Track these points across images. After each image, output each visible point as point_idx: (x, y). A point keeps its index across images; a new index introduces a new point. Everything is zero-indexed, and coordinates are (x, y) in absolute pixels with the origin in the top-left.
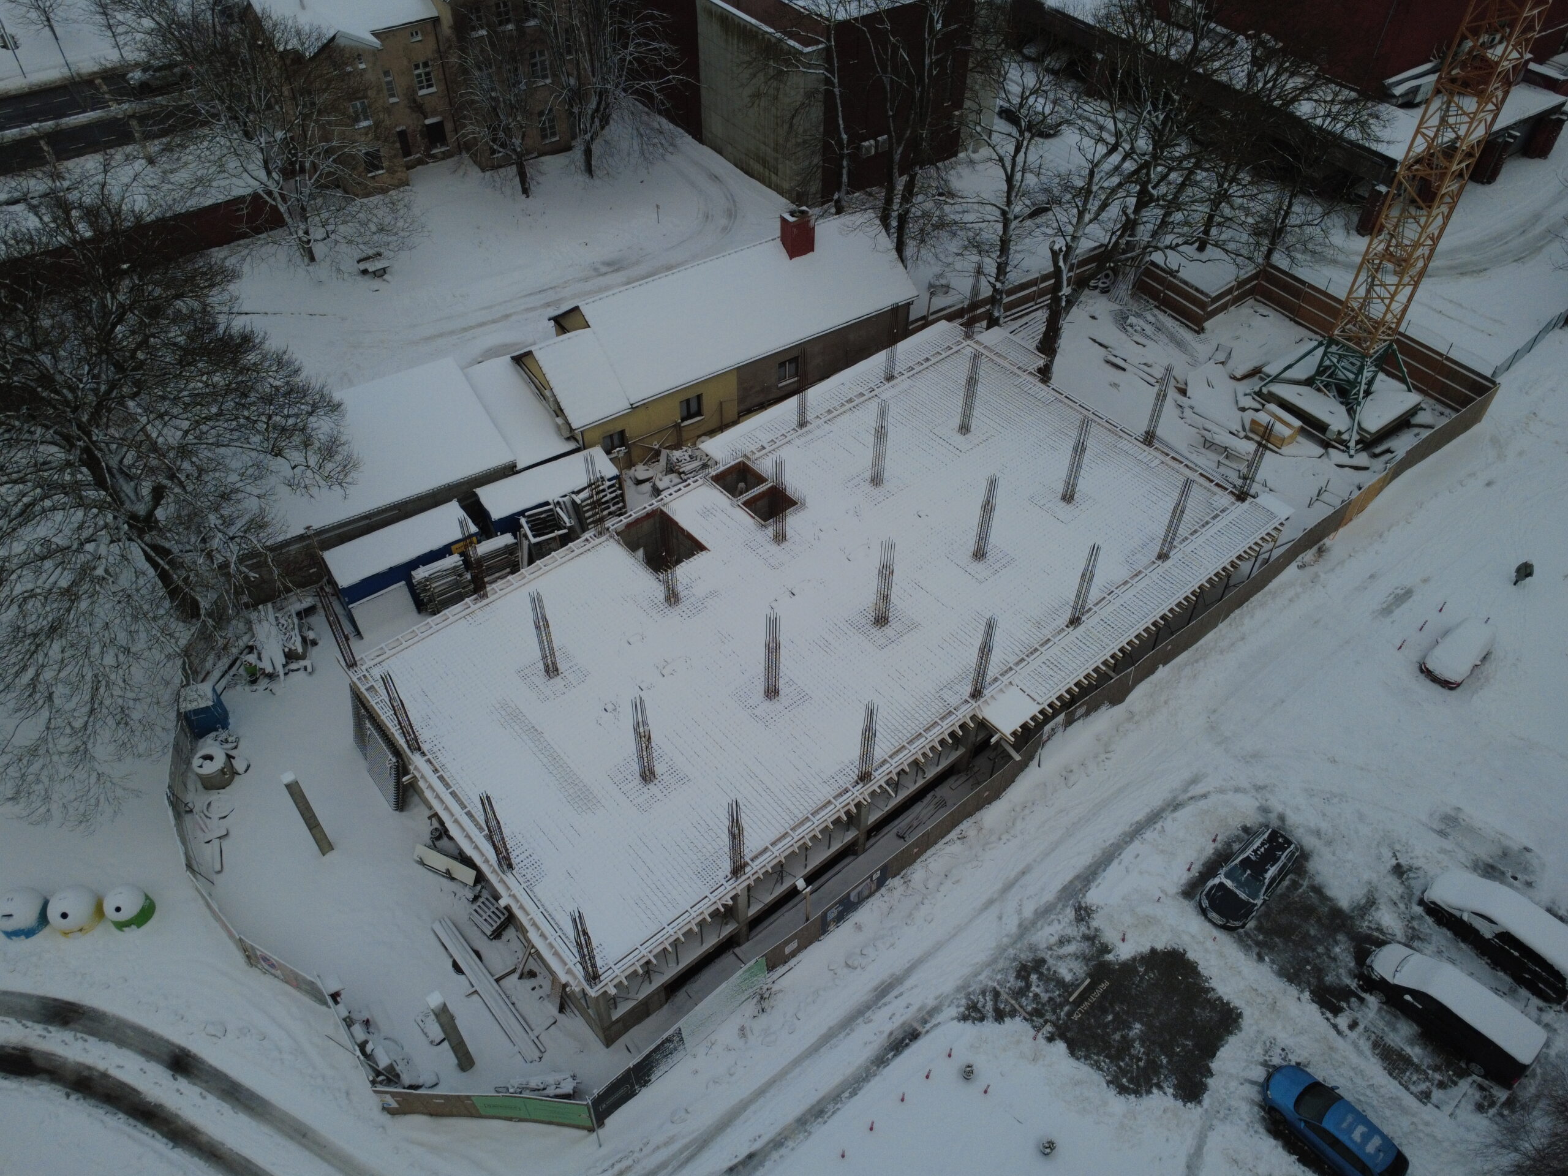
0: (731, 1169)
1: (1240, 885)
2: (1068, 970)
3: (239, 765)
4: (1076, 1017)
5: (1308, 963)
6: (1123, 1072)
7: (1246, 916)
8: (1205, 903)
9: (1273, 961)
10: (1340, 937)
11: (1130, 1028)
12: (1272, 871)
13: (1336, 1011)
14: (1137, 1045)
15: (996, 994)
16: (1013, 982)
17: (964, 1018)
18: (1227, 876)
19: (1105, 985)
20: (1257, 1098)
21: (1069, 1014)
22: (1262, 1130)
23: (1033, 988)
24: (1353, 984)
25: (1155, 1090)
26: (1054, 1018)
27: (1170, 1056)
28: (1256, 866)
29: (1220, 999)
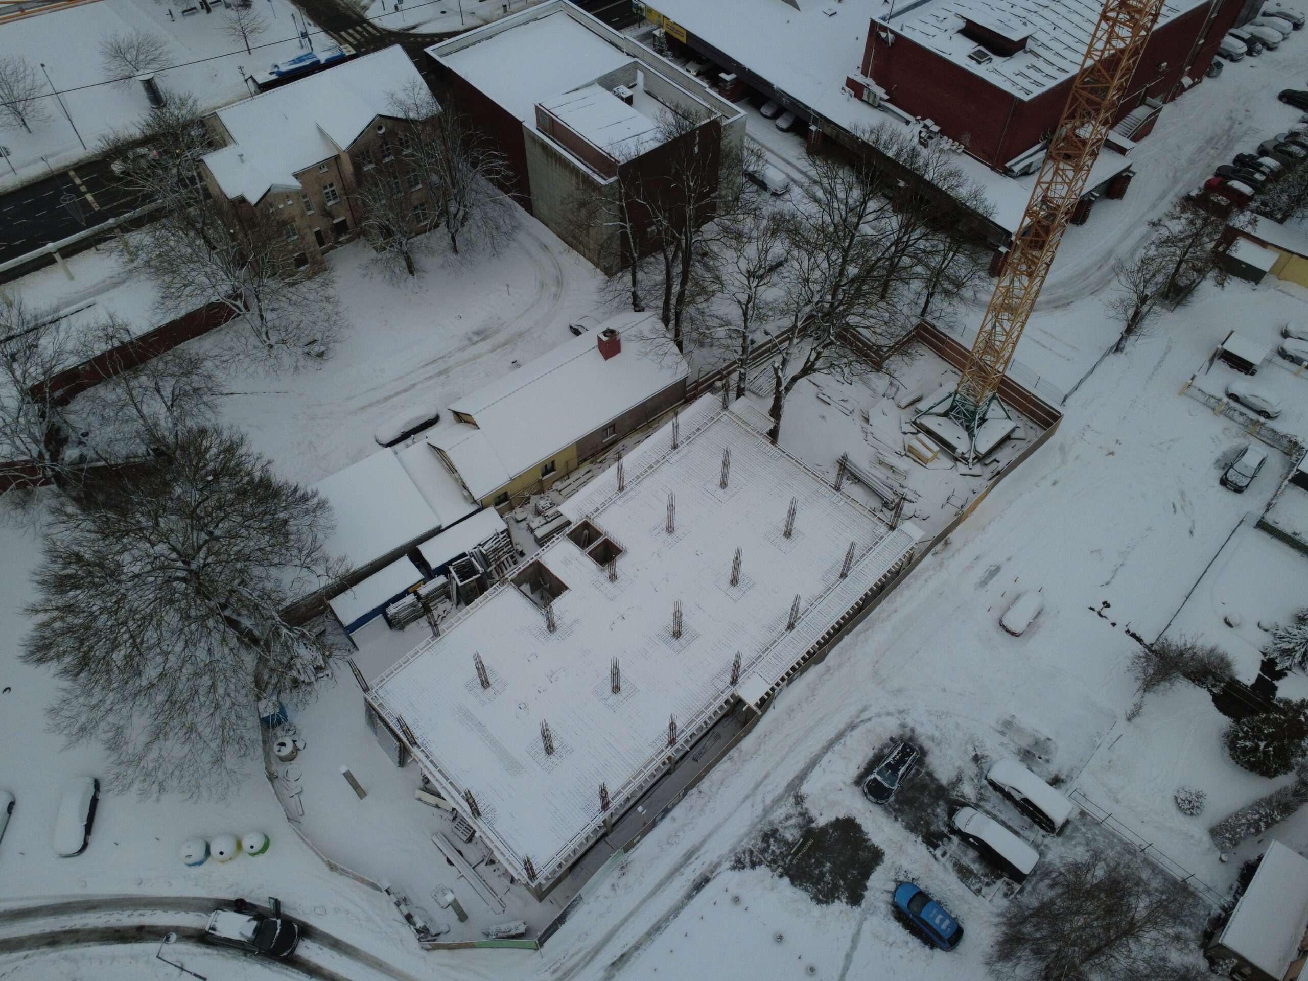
0: (613, 964)
1: (885, 779)
2: (791, 834)
3: (300, 745)
4: (794, 862)
5: (922, 819)
6: (820, 891)
7: (888, 797)
8: (866, 790)
9: (903, 820)
10: (941, 803)
11: (824, 866)
12: (902, 770)
13: (935, 846)
14: (827, 875)
15: (751, 852)
16: (761, 845)
17: (734, 868)
18: (878, 774)
19: (810, 842)
20: (890, 900)
21: (791, 861)
22: (892, 918)
23: (772, 847)
24: (945, 830)
25: (836, 901)
26: (782, 863)
27: (845, 879)
28: (894, 768)
29: (873, 845)
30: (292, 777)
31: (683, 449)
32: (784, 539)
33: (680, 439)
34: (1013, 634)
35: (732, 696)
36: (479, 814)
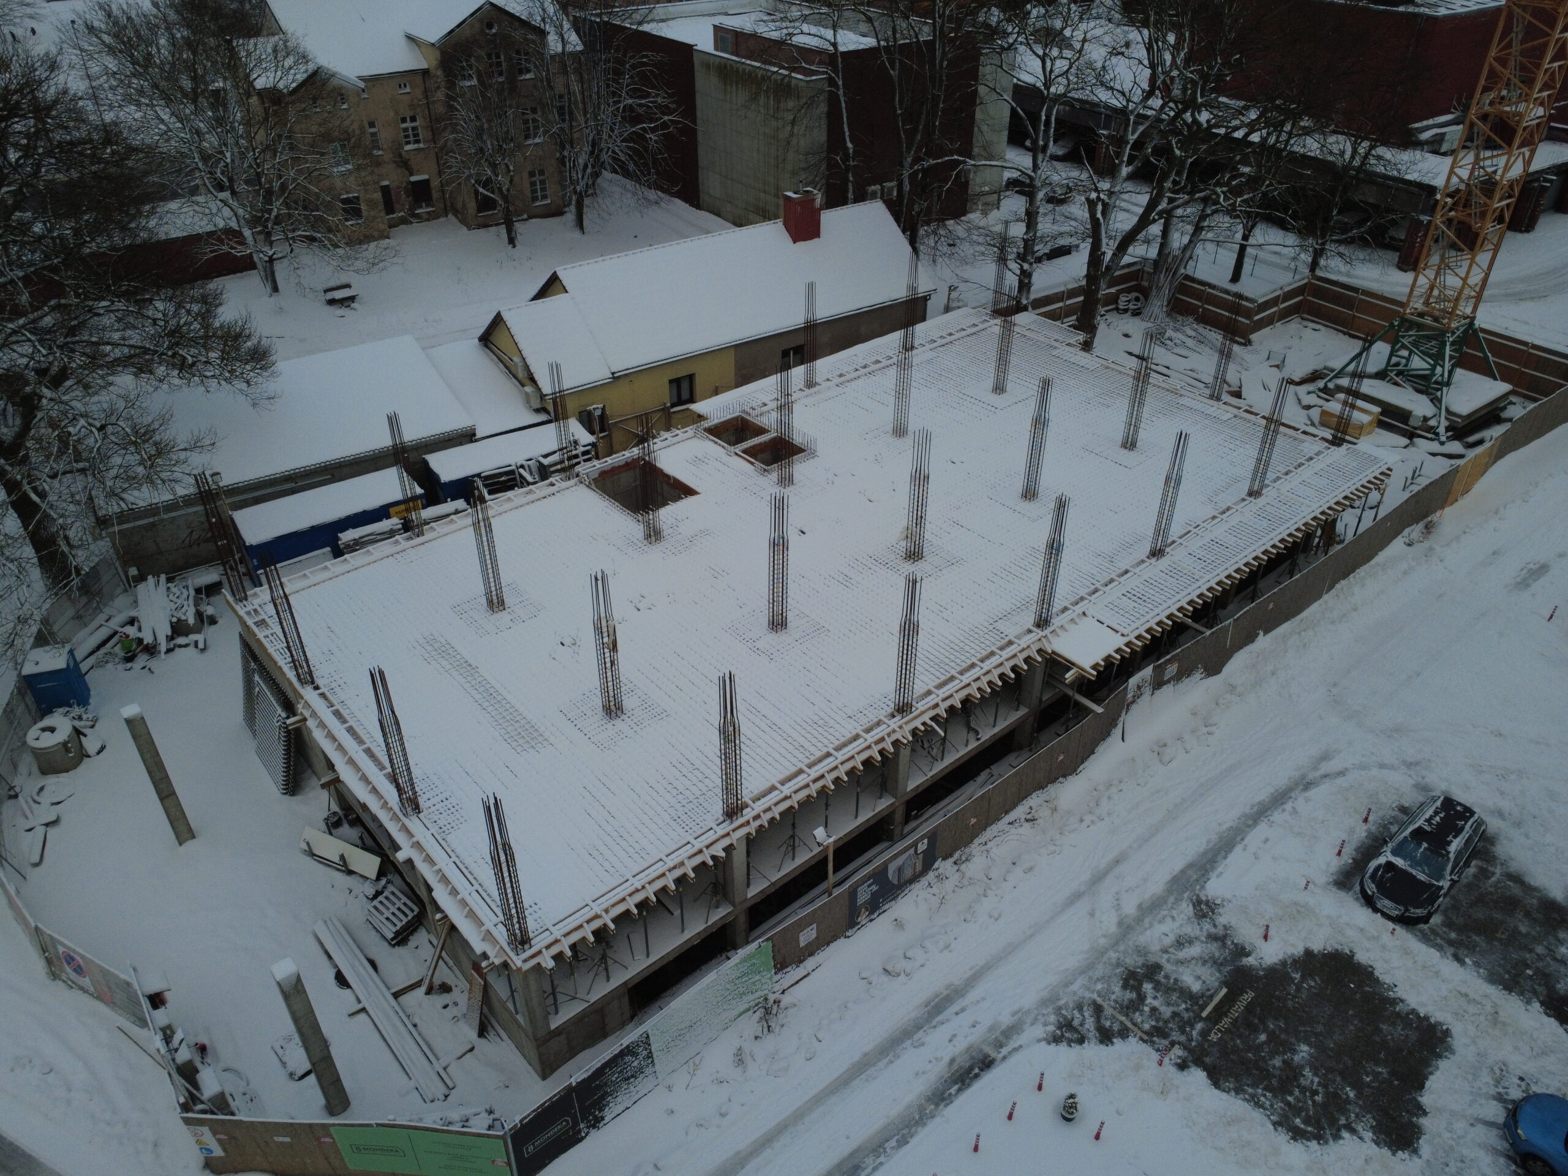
1: (1415, 864)
2: (1195, 978)
3: (91, 744)
4: (1214, 1037)
5: (1528, 966)
6: (1295, 1110)
7: (1430, 907)
8: (1371, 888)
9: (1477, 965)
11: (1294, 1051)
12: (1455, 847)
14: (1307, 1072)
15: (1098, 1009)
16: (1120, 994)
17: (1056, 1040)
18: (1395, 853)
19: (1248, 996)
20: (1502, 1145)
21: (1204, 1034)
23: (1149, 1000)
25: (1345, 1134)
26: (1183, 1038)
27: (1358, 1086)
29: (1413, 1011)
32: (1123, 450)
35: (1040, 651)
36: (417, 809)
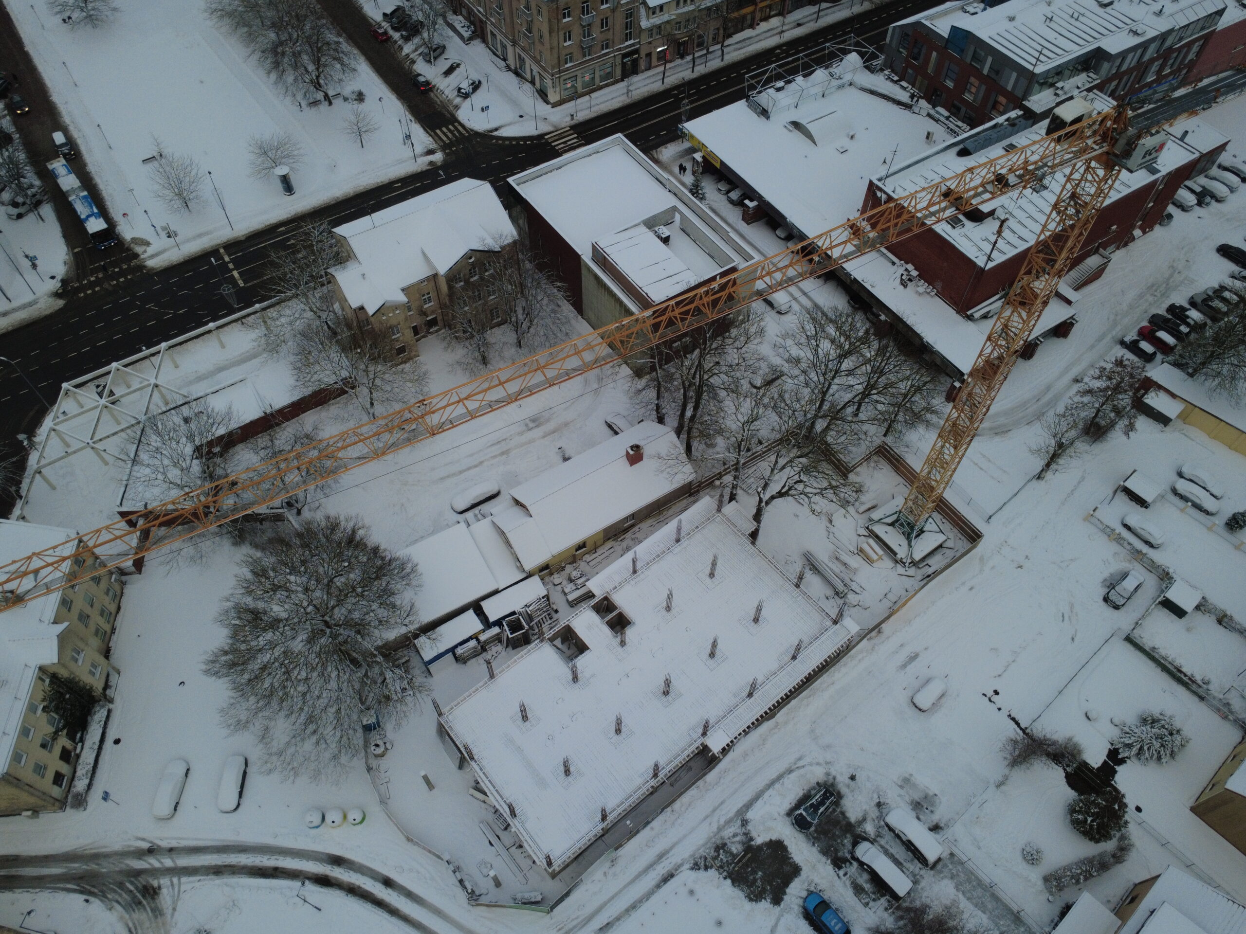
0: (601, 929)
1: (808, 814)
2: (736, 848)
3: (389, 747)
4: (736, 869)
5: (833, 847)
6: (752, 892)
7: (809, 828)
8: (794, 821)
9: (818, 846)
10: (848, 835)
11: (757, 874)
12: (822, 809)
13: (840, 868)
14: (759, 881)
15: (706, 859)
16: (713, 853)
17: (692, 869)
18: (804, 810)
19: (749, 855)
20: (802, 904)
21: (734, 868)
22: (802, 917)
23: (721, 856)
24: (849, 856)
25: (763, 900)
26: (727, 869)
27: (771, 885)
28: (815, 807)
29: (794, 862)
30: (382, 769)
31: (684, 542)
32: (753, 624)
33: (683, 534)
34: (920, 710)
35: (702, 744)
36: (515, 816)
